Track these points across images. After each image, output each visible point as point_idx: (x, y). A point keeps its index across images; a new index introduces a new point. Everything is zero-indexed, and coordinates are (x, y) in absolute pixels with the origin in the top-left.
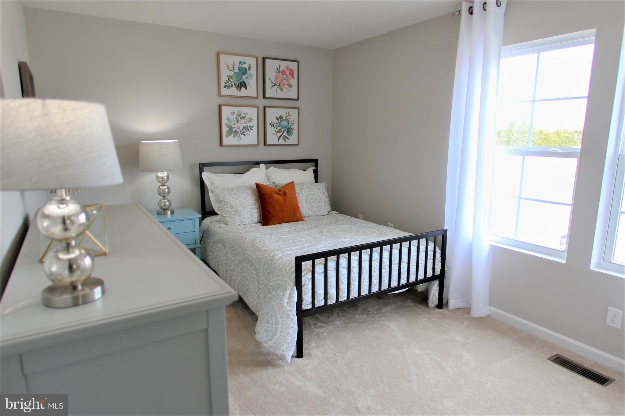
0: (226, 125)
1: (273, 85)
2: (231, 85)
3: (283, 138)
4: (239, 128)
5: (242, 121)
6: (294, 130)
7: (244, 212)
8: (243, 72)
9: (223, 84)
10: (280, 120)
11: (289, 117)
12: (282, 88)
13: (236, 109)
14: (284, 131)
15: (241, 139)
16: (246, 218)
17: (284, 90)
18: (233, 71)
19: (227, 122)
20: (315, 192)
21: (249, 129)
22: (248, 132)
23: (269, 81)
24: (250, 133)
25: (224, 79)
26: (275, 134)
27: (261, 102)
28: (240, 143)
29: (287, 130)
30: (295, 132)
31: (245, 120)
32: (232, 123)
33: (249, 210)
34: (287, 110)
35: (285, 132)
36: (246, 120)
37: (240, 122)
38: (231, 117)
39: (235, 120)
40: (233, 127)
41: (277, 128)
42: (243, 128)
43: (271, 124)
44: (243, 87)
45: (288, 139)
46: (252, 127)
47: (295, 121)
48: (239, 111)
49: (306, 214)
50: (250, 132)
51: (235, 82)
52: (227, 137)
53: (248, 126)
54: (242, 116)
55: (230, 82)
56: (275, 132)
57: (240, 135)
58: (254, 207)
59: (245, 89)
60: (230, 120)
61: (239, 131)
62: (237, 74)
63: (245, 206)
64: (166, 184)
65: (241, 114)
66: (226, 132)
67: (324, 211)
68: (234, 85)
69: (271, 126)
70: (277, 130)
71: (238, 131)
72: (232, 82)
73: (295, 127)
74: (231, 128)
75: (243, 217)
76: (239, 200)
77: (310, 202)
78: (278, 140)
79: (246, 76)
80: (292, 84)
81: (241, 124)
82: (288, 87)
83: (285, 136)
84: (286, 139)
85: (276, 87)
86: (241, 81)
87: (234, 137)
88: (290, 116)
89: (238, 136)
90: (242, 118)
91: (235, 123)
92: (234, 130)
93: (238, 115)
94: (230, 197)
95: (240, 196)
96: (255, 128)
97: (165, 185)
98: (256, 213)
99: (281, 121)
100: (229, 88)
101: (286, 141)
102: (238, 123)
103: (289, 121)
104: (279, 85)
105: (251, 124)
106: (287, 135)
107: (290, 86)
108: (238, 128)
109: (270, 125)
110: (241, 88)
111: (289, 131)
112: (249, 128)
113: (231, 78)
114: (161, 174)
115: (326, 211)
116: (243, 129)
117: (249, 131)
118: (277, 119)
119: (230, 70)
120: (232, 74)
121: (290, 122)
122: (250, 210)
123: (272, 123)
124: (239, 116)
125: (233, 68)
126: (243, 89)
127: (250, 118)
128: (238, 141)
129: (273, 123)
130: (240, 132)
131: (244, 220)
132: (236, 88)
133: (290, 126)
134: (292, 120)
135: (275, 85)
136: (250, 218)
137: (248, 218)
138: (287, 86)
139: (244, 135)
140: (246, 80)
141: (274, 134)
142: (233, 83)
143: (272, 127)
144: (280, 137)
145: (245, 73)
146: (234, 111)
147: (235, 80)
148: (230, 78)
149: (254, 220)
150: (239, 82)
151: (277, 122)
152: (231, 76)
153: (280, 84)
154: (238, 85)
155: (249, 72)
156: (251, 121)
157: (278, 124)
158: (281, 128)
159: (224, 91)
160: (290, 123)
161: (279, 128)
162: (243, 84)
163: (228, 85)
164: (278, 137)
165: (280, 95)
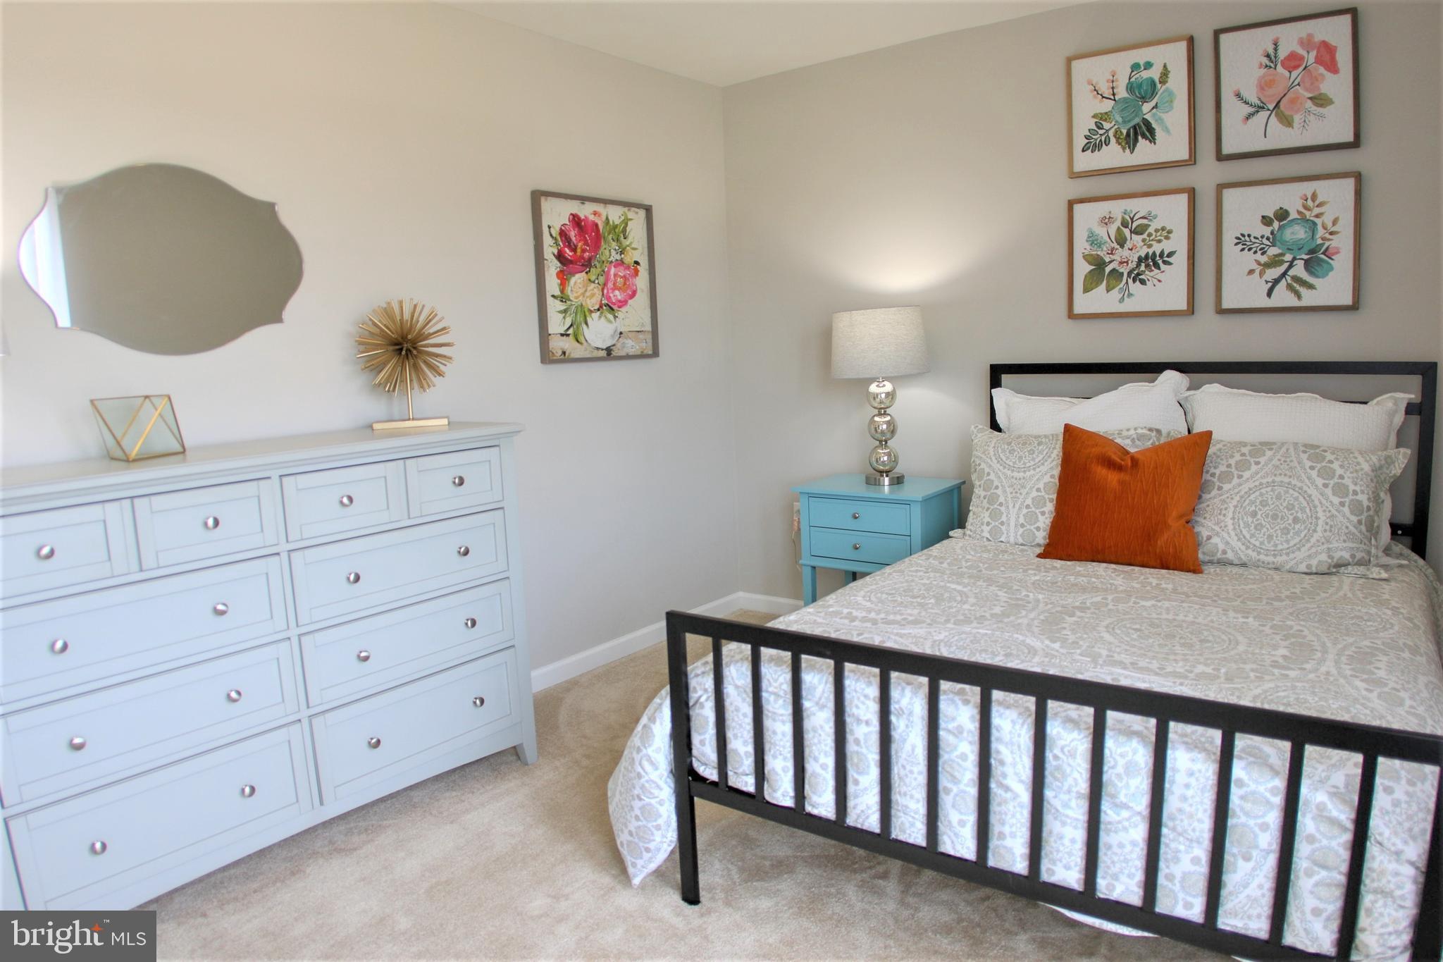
0: (1085, 257)
1: (1251, 110)
2: (1103, 140)
3: (1289, 287)
4: (1127, 262)
5: (1137, 239)
6: (1337, 253)
7: (1011, 506)
8: (1143, 91)
9: (1080, 142)
10: (1276, 224)
11: (1317, 211)
12: (1287, 113)
13: (1117, 209)
14: (1294, 259)
15: (1130, 295)
16: (1009, 525)
17: (1297, 119)
18: (1112, 97)
19: (1088, 247)
20: (1299, 478)
21: (1160, 262)
22: (1156, 271)
23: (1235, 99)
24: (1160, 276)
25: (1084, 124)
26: (1257, 272)
27: (1207, 174)
28: (1129, 306)
29: (1306, 257)
30: (1342, 264)
31: (1145, 236)
32: (1105, 249)
33: (1029, 501)
34: (1307, 188)
35: (1300, 264)
36: (1150, 235)
37: (1128, 245)
38: (1101, 232)
39: (1113, 239)
40: (1107, 260)
41: (1263, 254)
42: (1140, 260)
43: (1241, 240)
44: (1144, 136)
45: (1311, 287)
46: (1170, 255)
47: (1340, 222)
48: (1126, 210)
49: (1224, 552)
50: (1163, 272)
51: (1116, 127)
52: (1086, 290)
53: (1154, 253)
54: (1135, 225)
55: (1101, 132)
56: (1255, 266)
57: (1127, 283)
58: (1047, 496)
59: (1150, 142)
60: (1097, 240)
61: (1124, 270)
62: (1123, 105)
63: (1022, 491)
64: (888, 411)
65: (1132, 219)
66: (1086, 276)
67: (1309, 556)
68: (1115, 136)
69: (1240, 246)
70: (1264, 259)
71: (1121, 270)
72: (1107, 131)
73: (1344, 243)
74: (1099, 264)
75: (1004, 518)
76: (1013, 471)
77: (1254, 514)
78: (1269, 294)
79: (1153, 104)
80: (1328, 94)
81: (1131, 250)
82: (1314, 108)
83: (1297, 279)
84: (1303, 290)
85: (1263, 115)
86: (1137, 120)
87: (1108, 291)
88: (1317, 206)
89: (1121, 285)
90: (1138, 230)
91: (1113, 249)
92: (1108, 269)
93: (1122, 224)
94: (993, 458)
95: (1020, 458)
96: (1181, 260)
97: (885, 414)
98: (1047, 515)
99: (1280, 228)
100: (1099, 150)
101: (1299, 297)
102: (1122, 246)
103: (1315, 224)
104: (1276, 105)
105: (1167, 246)
106: (1304, 275)
107: (1321, 101)
108: (1121, 263)
109: (1236, 244)
110: (1136, 141)
111: (1316, 260)
112: (1158, 258)
113: (1105, 120)
114: (877, 386)
115: (1324, 557)
116: (1138, 265)
117: (1159, 269)
118: (1266, 221)
119: (1103, 97)
120: (1107, 106)
121: (1320, 227)
122: (1030, 503)
123: (1247, 238)
124: (1126, 227)
125: (1111, 90)
126: (1142, 142)
127: (1163, 229)
128: (1121, 301)
129: (1249, 236)
130: (1129, 274)
131: (1003, 528)
132: (1120, 144)
133: (1319, 241)
134: (1328, 219)
135: (1261, 108)
136: (1022, 526)
137: (1016, 526)
138: (1309, 101)
139: (1143, 282)
140: (1154, 115)
141: (1251, 272)
142: (1111, 133)
143: (1243, 250)
144: (1276, 282)
145: (1148, 97)
146: (1110, 212)
147: (1116, 122)
148: (1101, 119)
149: (1034, 534)
150: (1128, 127)
151: (1267, 231)
152: (1106, 113)
153: (1279, 102)
154: (1128, 135)
155: (1164, 87)
156: (1167, 238)
157: (1268, 239)
158: (1280, 251)
159: (1085, 161)
160: (1320, 232)
161: (1273, 251)
162: (1144, 128)
163: (1096, 140)
164: (1267, 282)
165: (1281, 137)
